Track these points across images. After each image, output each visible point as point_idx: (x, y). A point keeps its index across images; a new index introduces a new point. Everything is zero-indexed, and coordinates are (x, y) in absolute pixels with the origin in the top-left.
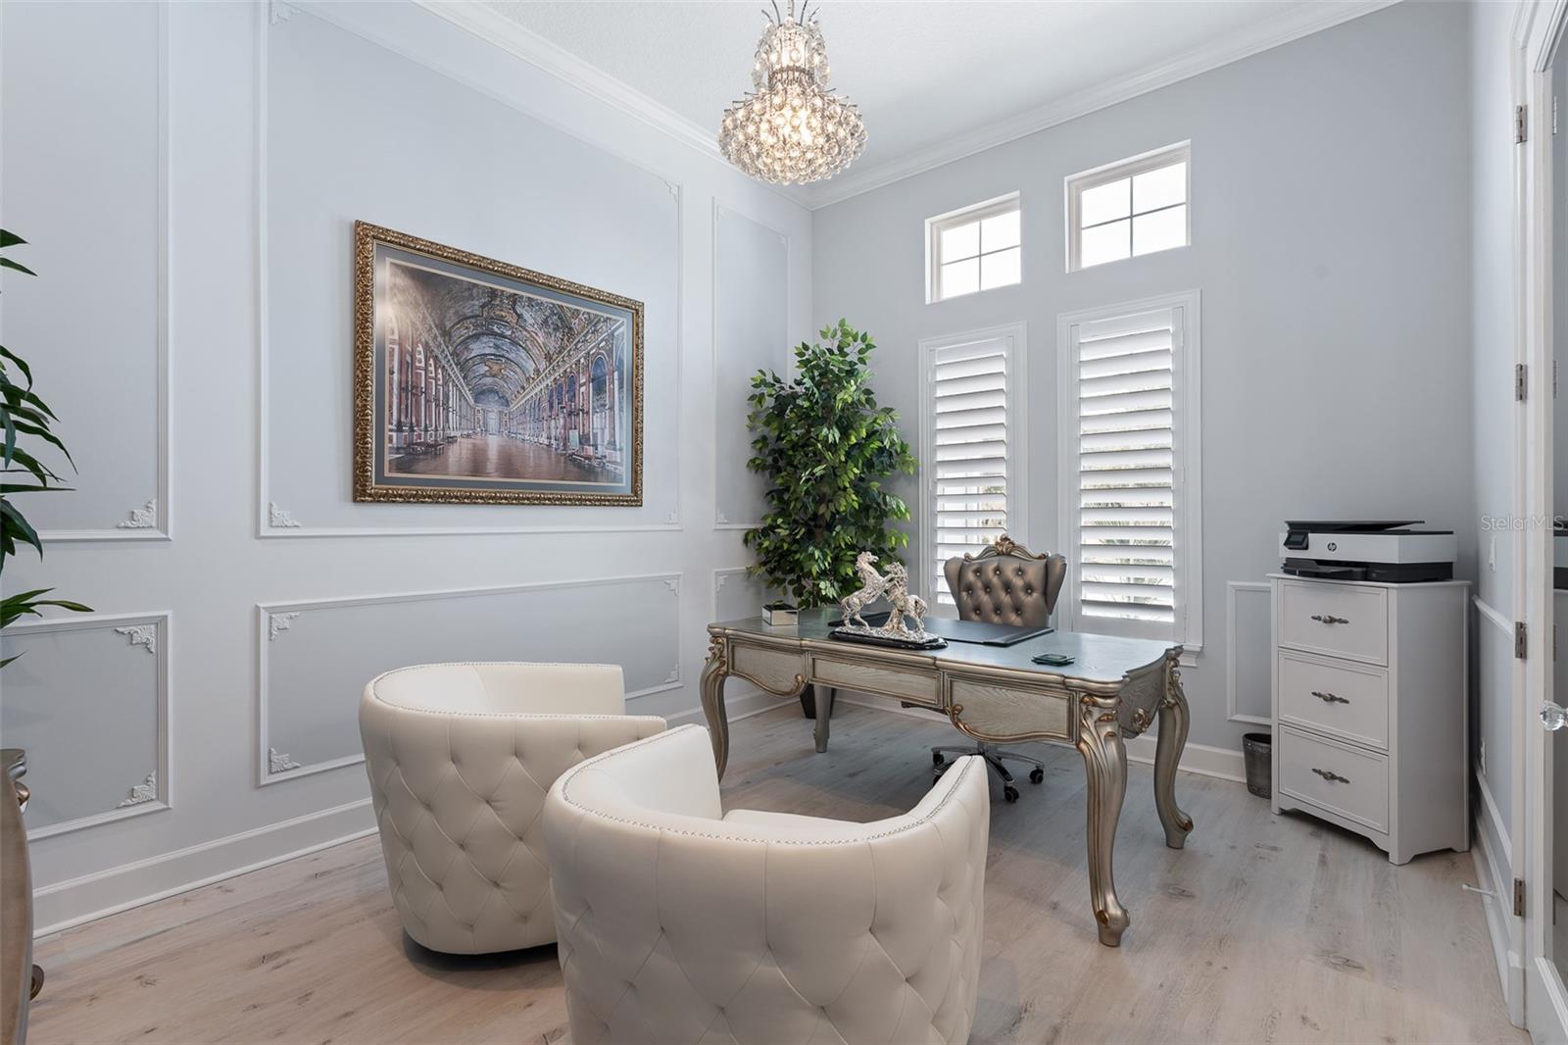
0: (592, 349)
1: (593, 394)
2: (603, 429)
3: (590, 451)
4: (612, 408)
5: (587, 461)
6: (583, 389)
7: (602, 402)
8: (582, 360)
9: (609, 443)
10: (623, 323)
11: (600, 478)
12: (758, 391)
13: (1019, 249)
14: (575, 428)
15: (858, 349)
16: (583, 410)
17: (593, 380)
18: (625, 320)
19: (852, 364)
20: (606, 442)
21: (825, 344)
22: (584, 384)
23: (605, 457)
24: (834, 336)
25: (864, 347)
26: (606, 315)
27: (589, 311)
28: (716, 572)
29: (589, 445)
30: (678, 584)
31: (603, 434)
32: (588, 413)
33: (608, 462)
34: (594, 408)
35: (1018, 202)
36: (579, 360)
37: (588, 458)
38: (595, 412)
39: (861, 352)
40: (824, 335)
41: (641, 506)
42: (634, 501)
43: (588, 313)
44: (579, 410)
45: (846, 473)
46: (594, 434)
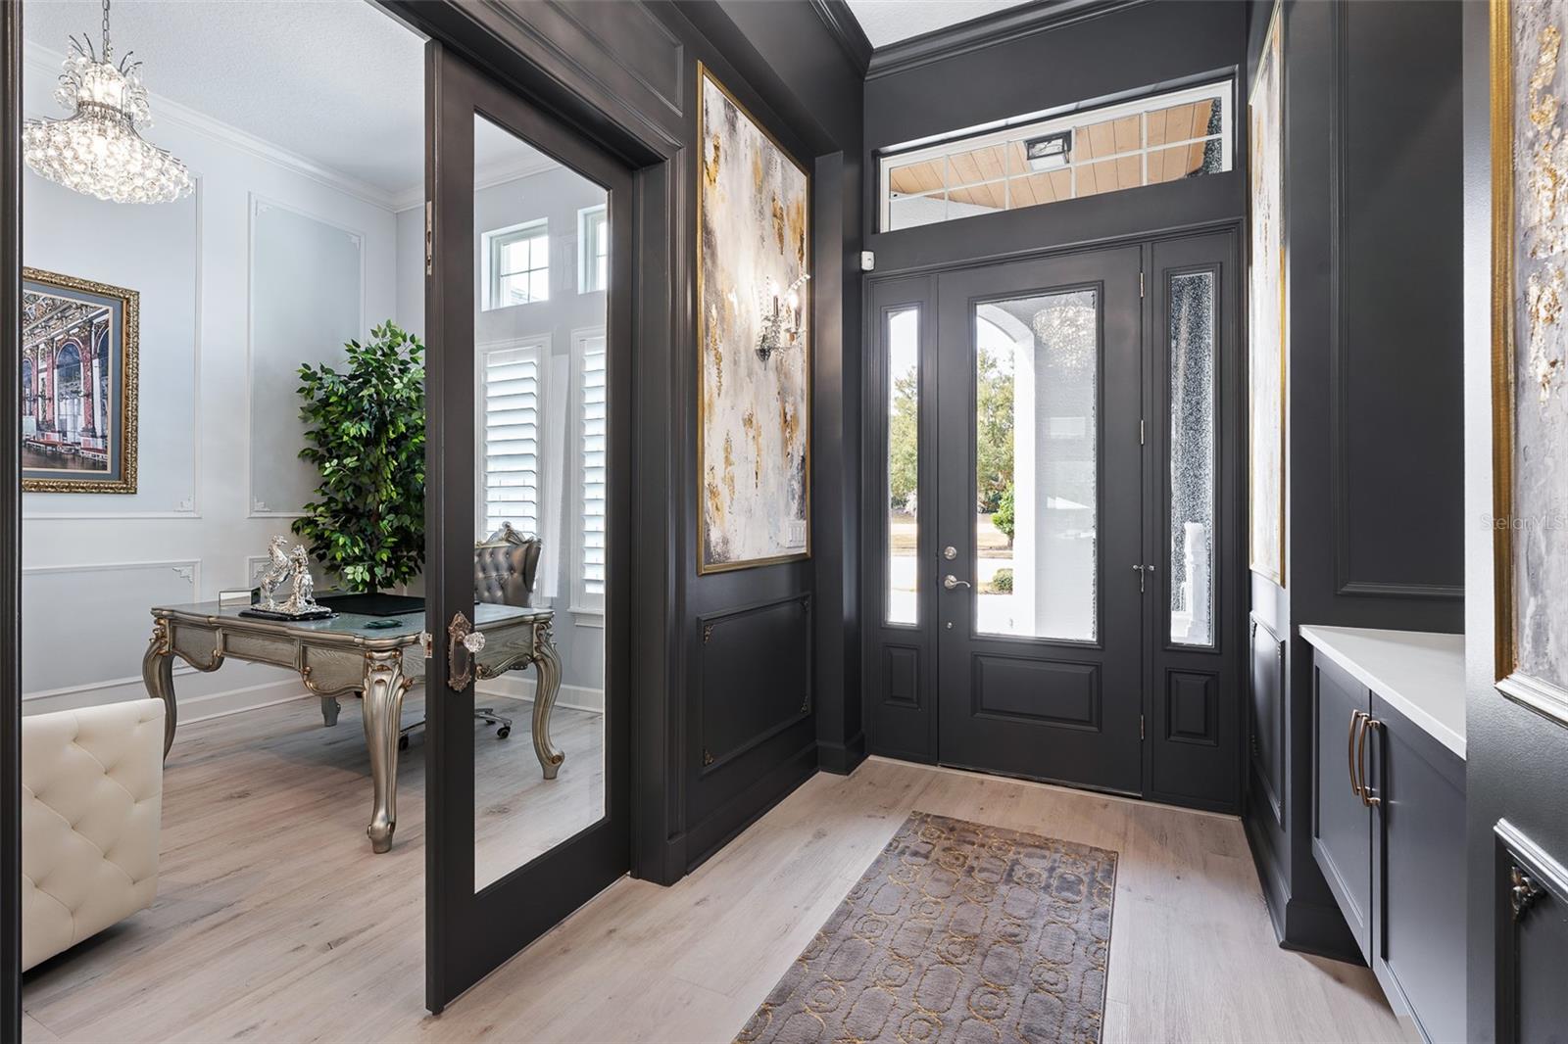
0: (58, 335)
1: (60, 381)
2: (75, 417)
3: (55, 437)
4: (89, 395)
5: (49, 448)
6: (41, 375)
7: (75, 389)
8: (42, 346)
9: (85, 430)
10: (107, 312)
11: (70, 464)
12: (307, 384)
13: (547, 270)
14: (31, 414)
15: (409, 349)
16: (43, 397)
17: (58, 367)
18: (111, 309)
19: (404, 363)
20: (80, 429)
21: (375, 342)
22: (46, 370)
23: (80, 444)
24: (384, 335)
25: (415, 347)
26: (79, 302)
27: (53, 297)
28: (250, 559)
29: (54, 432)
30: (193, 570)
31: (75, 422)
32: (51, 399)
33: (84, 449)
34: (61, 394)
35: (546, 228)
36: (37, 346)
37: (54, 445)
38: (62, 397)
39: (412, 352)
40: (375, 334)
41: (135, 493)
42: (124, 489)
43: (53, 300)
44: (38, 396)
45: (388, 465)
46: (60, 421)
